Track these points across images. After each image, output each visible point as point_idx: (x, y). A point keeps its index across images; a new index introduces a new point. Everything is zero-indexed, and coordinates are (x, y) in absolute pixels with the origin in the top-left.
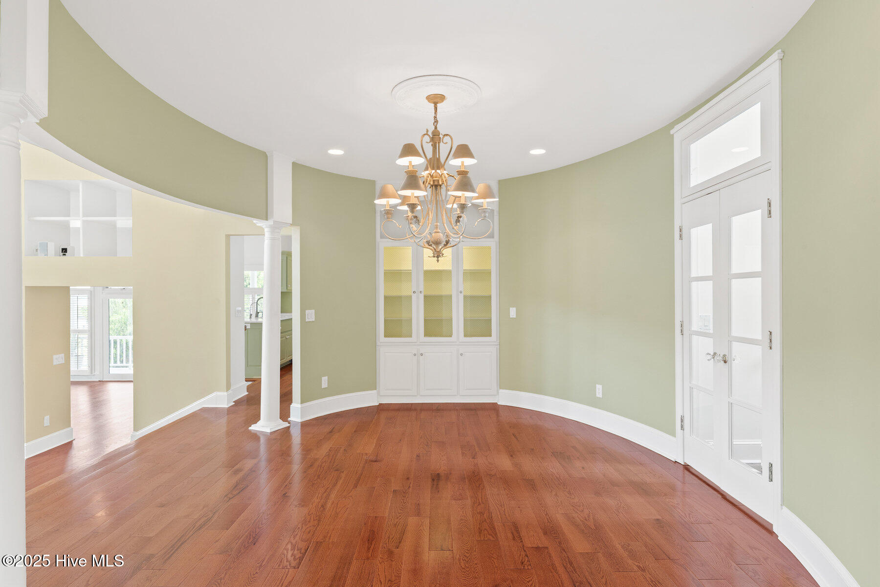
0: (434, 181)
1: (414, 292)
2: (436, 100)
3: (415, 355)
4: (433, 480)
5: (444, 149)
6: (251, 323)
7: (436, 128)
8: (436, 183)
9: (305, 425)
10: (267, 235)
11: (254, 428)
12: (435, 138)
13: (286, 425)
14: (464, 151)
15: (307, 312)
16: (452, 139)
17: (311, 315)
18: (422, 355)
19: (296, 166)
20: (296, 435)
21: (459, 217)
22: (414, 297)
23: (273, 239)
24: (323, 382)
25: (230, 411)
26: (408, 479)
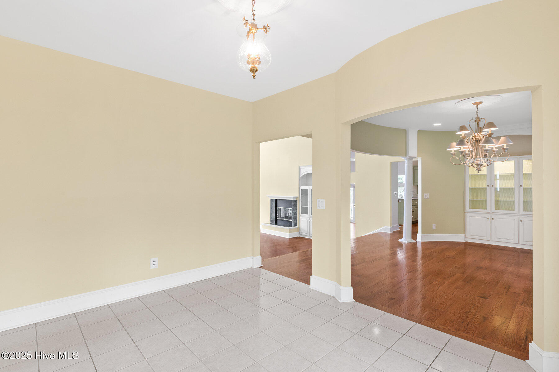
0: (476, 139)
1: (488, 186)
2: (477, 104)
3: (488, 219)
4: (477, 268)
5: (481, 124)
6: (402, 200)
7: (477, 116)
8: (477, 140)
9: (423, 243)
10: (406, 162)
11: (400, 240)
12: (478, 120)
13: (414, 241)
14: (491, 125)
15: (425, 194)
16: (485, 120)
17: (427, 195)
18: (493, 219)
19: (419, 132)
20: (419, 246)
21: (486, 154)
22: (488, 189)
23: (408, 164)
24: (433, 226)
25: (391, 234)
26: (464, 265)
